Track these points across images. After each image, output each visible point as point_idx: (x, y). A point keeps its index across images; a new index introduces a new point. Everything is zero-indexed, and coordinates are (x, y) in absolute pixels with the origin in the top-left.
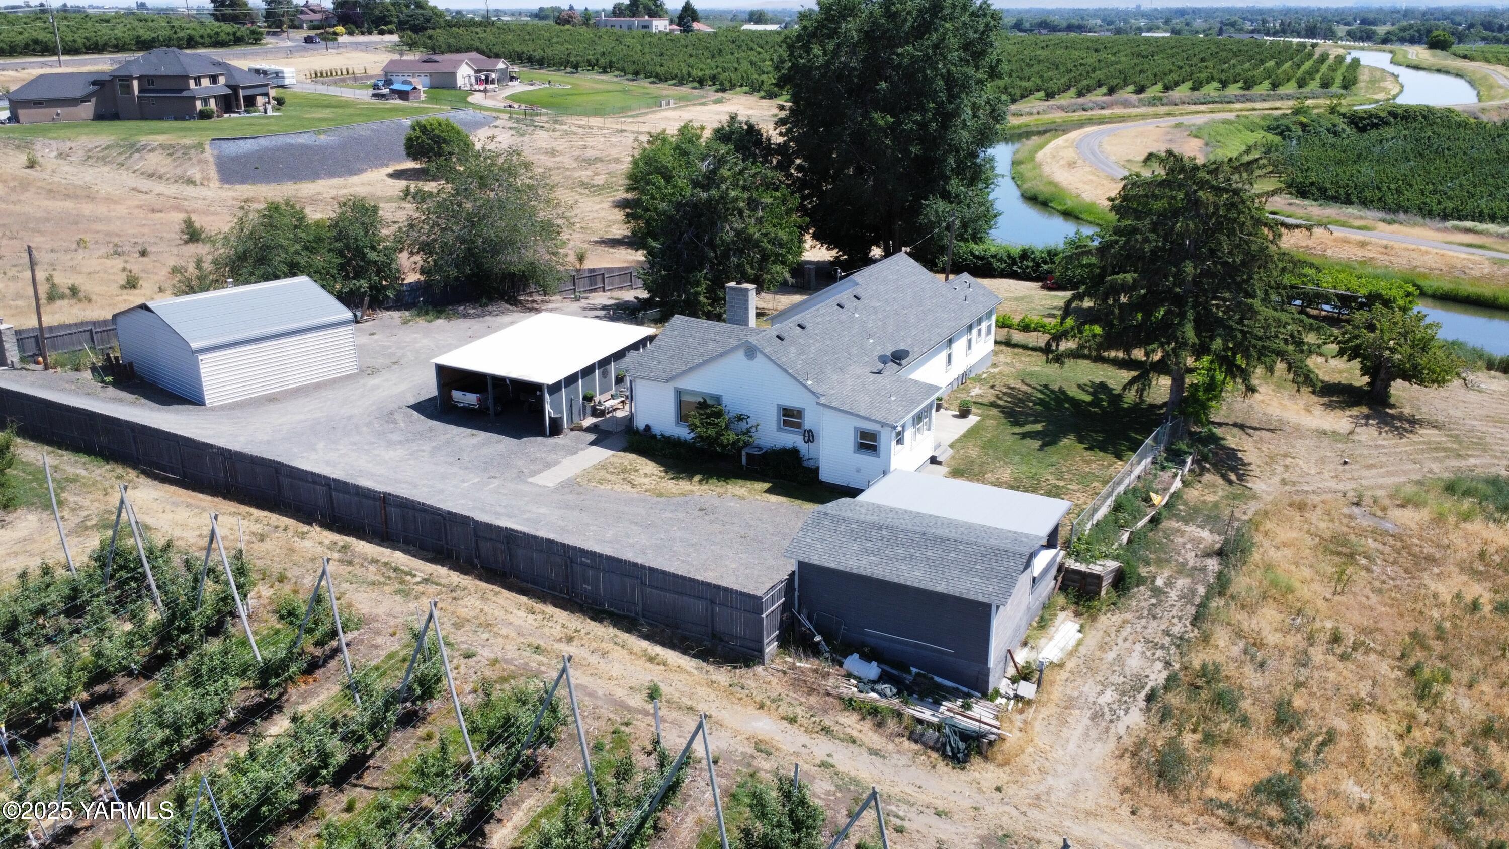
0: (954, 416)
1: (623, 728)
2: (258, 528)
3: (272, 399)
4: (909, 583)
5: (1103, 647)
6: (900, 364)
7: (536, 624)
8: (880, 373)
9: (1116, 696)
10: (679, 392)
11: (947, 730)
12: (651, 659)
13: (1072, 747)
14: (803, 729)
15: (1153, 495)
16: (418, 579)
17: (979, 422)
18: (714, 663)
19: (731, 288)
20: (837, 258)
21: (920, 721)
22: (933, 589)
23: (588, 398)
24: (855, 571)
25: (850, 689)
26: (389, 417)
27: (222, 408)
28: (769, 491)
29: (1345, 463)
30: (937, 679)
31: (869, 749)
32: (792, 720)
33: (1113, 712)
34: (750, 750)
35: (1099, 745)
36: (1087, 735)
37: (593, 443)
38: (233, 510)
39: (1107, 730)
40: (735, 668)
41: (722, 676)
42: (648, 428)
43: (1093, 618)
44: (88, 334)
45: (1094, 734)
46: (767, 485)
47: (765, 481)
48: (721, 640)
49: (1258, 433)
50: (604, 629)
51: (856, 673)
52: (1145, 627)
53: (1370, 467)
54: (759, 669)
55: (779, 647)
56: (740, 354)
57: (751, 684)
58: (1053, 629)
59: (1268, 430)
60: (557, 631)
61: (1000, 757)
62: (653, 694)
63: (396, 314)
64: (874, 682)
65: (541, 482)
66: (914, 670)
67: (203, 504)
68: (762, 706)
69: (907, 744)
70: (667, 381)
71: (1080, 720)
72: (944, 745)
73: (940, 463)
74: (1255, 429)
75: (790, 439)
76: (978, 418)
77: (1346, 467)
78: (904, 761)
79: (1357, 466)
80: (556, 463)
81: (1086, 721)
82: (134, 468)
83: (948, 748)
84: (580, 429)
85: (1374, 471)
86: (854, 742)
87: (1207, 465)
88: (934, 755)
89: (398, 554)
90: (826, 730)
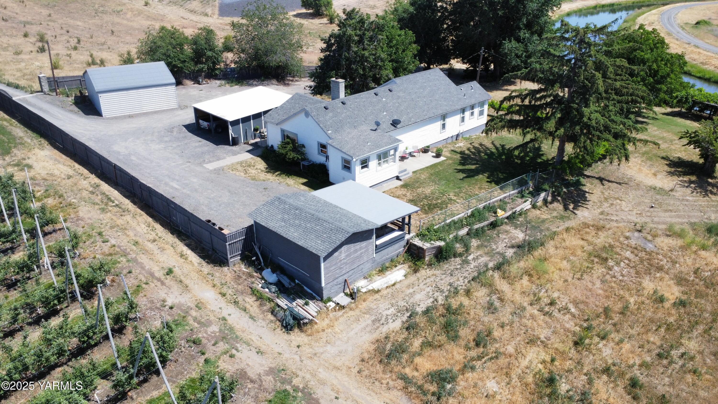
0: (433, 157)
1: (144, 286)
2: (71, 172)
3: (130, 116)
4: (289, 238)
5: (408, 287)
6: (395, 127)
7: (146, 232)
8: (375, 130)
9: (395, 312)
10: (283, 131)
11: (287, 313)
12: (182, 256)
13: (352, 333)
14: (226, 300)
15: (499, 210)
16: (114, 204)
17: (445, 160)
18: (207, 262)
19: (333, 81)
20: (467, 68)
21: (279, 306)
22: (297, 242)
23: (256, 130)
24: (270, 228)
25: (258, 285)
26: (170, 130)
27: (108, 119)
28: (304, 184)
29: (652, 207)
30: (305, 288)
31: (251, 315)
32: (224, 295)
33: (387, 319)
34: (193, 306)
35: (368, 335)
36: (365, 329)
37: (248, 151)
38: (70, 164)
39: (378, 327)
40: (215, 266)
41: (207, 268)
42: (272, 146)
43: (416, 271)
44: (79, 81)
45: (368, 329)
46: (305, 180)
47: (305, 178)
48: (216, 252)
49: (610, 184)
50: (172, 239)
51: (266, 278)
52: (441, 280)
53: (666, 211)
54: (225, 269)
55: (241, 259)
56: (303, 115)
57: (217, 274)
58: (389, 272)
59: (617, 183)
60: (152, 236)
61: (309, 331)
62: (170, 272)
63: (218, 82)
64: (271, 284)
65: (207, 167)
66: (297, 281)
67: (61, 160)
68: (214, 286)
69: (270, 317)
70: (277, 124)
71: (368, 320)
72: (283, 320)
73: (400, 180)
74: (609, 181)
75: (321, 159)
76: (445, 159)
77: (652, 209)
78: (264, 324)
79: (659, 210)
80: (224, 158)
81: (369, 322)
82: (48, 141)
83: (284, 322)
84: (248, 143)
85: (667, 214)
86: (245, 310)
87: (559, 198)
88: (278, 323)
89: (116, 192)
90: (236, 303)
